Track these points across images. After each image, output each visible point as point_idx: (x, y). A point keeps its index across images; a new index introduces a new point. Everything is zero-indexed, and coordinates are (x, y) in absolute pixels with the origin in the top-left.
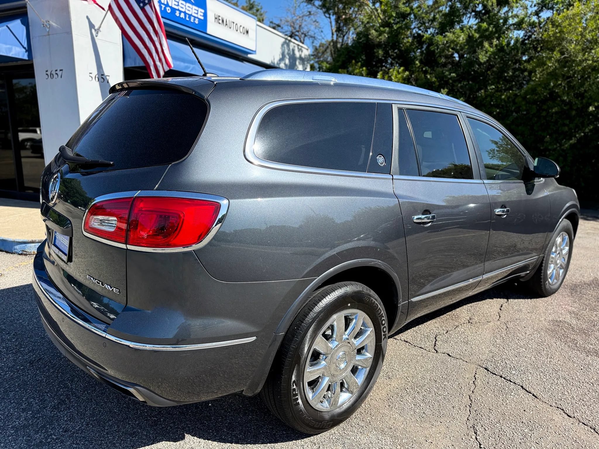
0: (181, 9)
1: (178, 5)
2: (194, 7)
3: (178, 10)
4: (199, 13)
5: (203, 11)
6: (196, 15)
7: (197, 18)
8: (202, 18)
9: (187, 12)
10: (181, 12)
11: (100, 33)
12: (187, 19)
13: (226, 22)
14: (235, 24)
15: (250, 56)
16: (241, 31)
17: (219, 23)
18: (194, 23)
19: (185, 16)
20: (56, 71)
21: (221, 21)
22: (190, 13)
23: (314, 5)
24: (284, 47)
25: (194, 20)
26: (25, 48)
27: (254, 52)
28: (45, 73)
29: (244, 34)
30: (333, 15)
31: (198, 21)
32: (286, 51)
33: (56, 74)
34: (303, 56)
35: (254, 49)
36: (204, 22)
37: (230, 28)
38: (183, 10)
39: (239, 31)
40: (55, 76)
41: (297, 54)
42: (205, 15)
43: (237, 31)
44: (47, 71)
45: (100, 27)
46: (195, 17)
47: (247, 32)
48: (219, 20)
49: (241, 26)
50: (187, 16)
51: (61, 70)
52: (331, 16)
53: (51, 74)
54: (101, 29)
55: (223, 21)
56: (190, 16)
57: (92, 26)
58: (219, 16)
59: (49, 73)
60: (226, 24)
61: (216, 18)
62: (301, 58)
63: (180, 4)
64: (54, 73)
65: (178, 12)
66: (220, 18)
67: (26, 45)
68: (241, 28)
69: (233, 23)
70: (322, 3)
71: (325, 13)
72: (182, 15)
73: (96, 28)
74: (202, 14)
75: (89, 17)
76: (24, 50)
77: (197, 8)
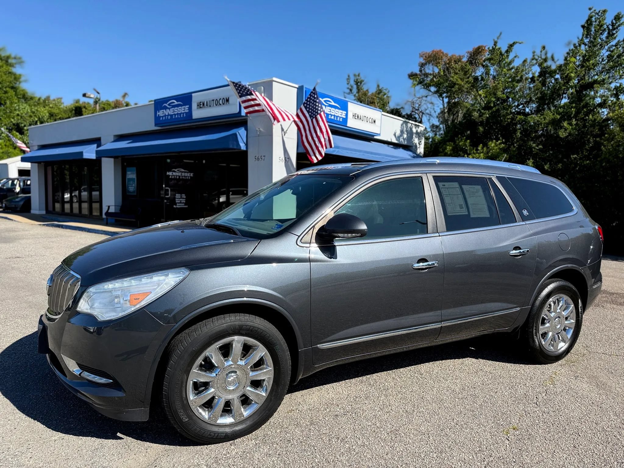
0: (332, 114)
1: (331, 111)
2: (340, 111)
3: (331, 114)
4: (343, 114)
5: (345, 112)
6: (341, 116)
7: (342, 117)
8: (345, 117)
9: (336, 115)
10: (332, 115)
11: (286, 134)
12: (335, 119)
13: (360, 117)
14: (366, 118)
15: (375, 137)
16: (370, 121)
17: (356, 119)
18: (340, 121)
19: (334, 117)
20: (261, 156)
21: (356, 117)
22: (337, 115)
23: (430, 91)
24: (403, 126)
25: (340, 119)
26: (245, 143)
27: (379, 135)
28: (254, 158)
29: (372, 123)
30: (446, 98)
31: (342, 120)
32: (405, 129)
33: (261, 158)
34: (419, 131)
35: (379, 133)
36: (345, 120)
37: (363, 121)
38: (333, 114)
39: (368, 122)
40: (260, 159)
41: (414, 130)
42: (347, 115)
43: (367, 122)
44: (256, 156)
45: (287, 130)
46: (340, 117)
47: (375, 122)
48: (356, 116)
49: (370, 118)
50: (336, 117)
51: (264, 156)
52: (444, 99)
53: (258, 158)
54: (287, 132)
55: (358, 117)
56: (337, 117)
57: (282, 130)
58: (356, 114)
59: (257, 158)
60: (360, 119)
61: (353, 116)
62: (417, 133)
63: (332, 111)
64: (260, 157)
65: (330, 116)
66: (356, 115)
67: (245, 142)
68: (371, 119)
69: (365, 117)
70: (437, 90)
71: (439, 97)
72: (333, 117)
73: (285, 131)
74: (345, 115)
75: (282, 125)
76: (244, 145)
77: (342, 111)
